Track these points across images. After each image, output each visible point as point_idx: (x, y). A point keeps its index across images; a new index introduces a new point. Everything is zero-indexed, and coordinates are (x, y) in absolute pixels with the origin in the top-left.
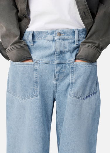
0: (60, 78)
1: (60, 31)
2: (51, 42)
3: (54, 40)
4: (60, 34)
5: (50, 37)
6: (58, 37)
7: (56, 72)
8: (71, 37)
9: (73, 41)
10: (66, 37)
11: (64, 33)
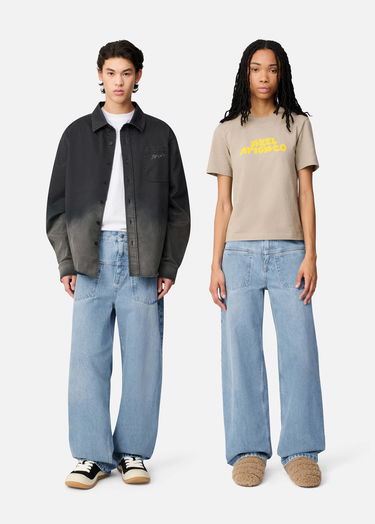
4: (123, 236)
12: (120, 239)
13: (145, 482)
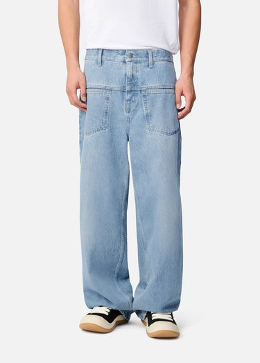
0: (132, 109)
1: (132, 52)
2: (122, 63)
3: (124, 62)
4: (131, 56)
5: (120, 58)
6: (130, 59)
7: (127, 101)
8: (145, 59)
9: (146, 64)
10: (138, 59)
11: (137, 55)
12: (128, 59)
13: (173, 336)
